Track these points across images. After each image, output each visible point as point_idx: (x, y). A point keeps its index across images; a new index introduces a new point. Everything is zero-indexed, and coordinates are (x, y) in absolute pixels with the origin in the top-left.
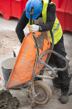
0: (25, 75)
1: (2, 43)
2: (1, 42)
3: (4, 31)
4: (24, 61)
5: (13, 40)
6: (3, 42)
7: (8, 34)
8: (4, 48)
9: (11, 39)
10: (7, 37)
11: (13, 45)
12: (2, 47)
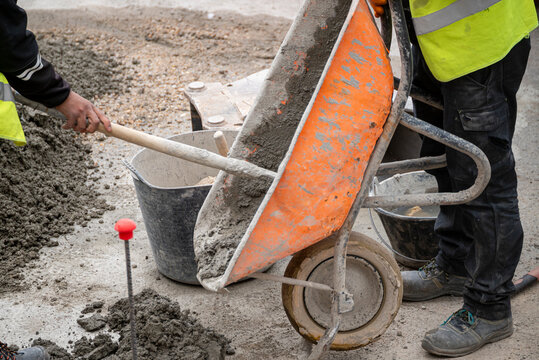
0: (326, 204)
1: (132, 72)
2: (129, 64)
3: (142, 11)
4: (336, 133)
5: (184, 51)
6: (135, 63)
7: (159, 27)
8: (143, 92)
9: (175, 51)
10: (156, 40)
11: (184, 78)
12: (134, 91)
